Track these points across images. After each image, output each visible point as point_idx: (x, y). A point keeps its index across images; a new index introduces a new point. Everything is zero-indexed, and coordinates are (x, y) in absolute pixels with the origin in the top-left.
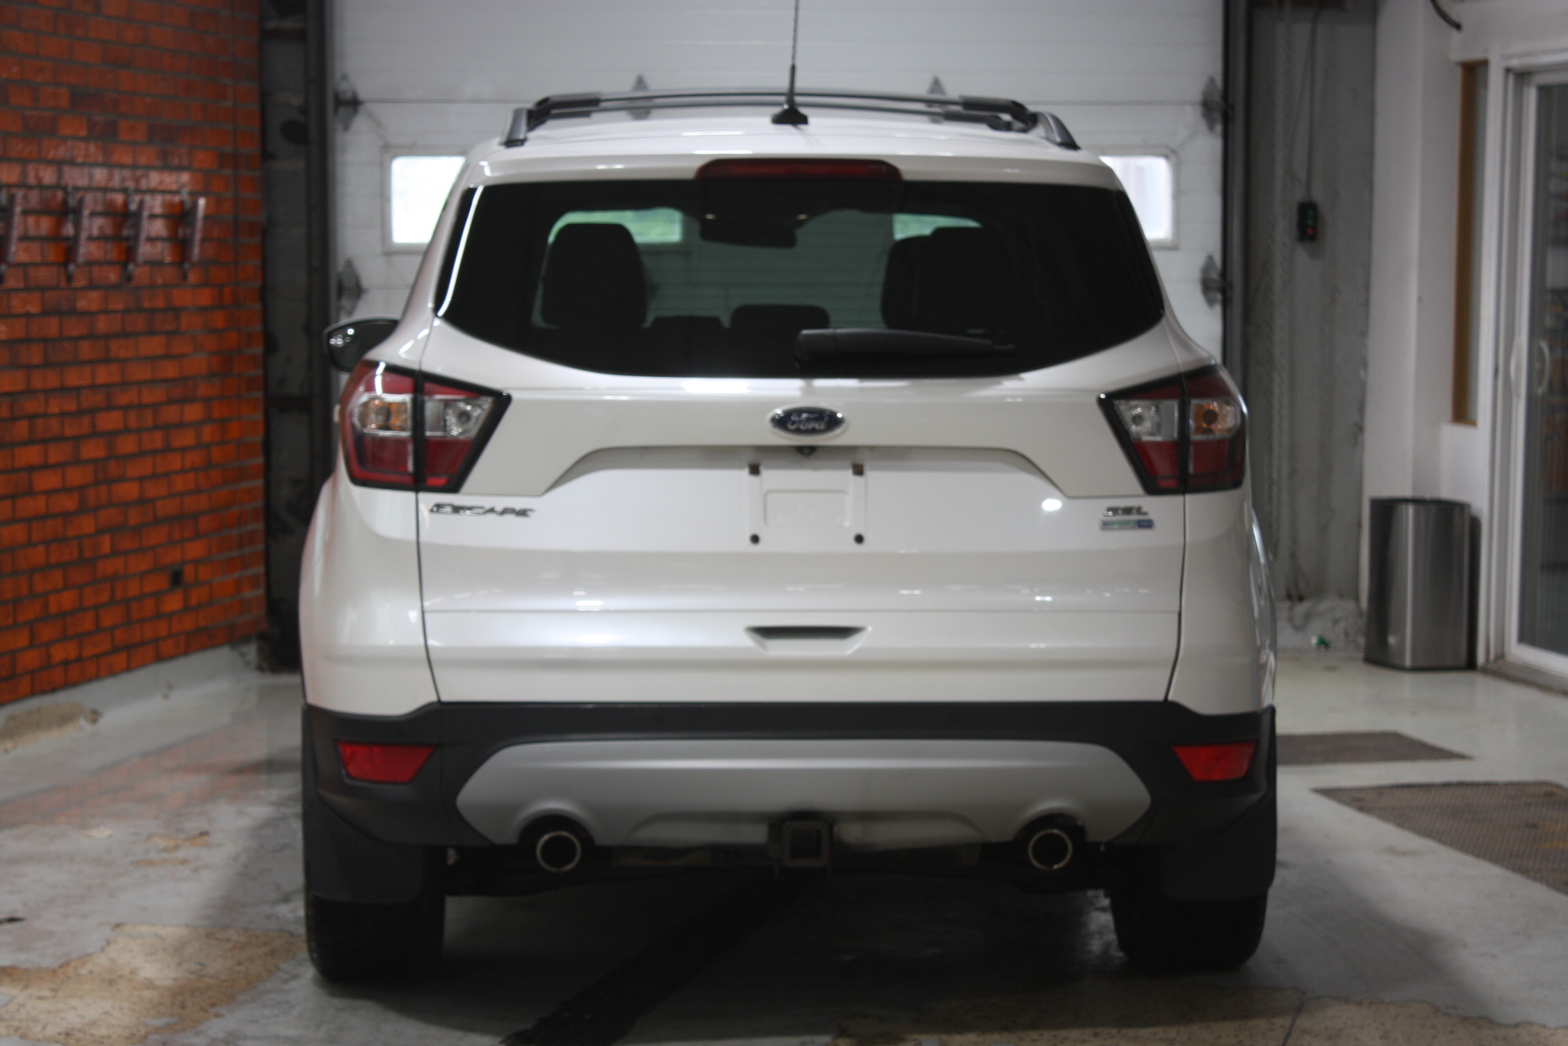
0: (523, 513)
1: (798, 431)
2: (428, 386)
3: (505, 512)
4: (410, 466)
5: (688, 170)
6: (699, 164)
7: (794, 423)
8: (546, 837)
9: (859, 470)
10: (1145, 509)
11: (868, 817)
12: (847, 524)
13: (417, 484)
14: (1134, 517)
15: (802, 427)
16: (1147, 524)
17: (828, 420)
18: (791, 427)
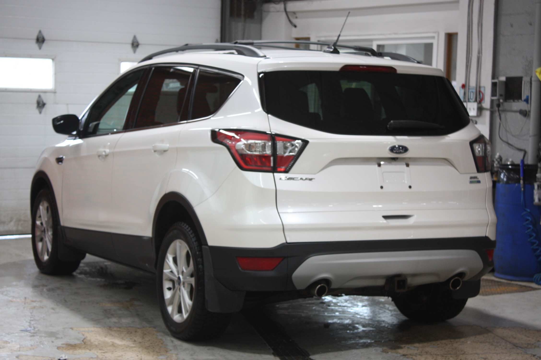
0: (311, 180)
1: (396, 153)
2: (277, 138)
3: (306, 179)
4: (272, 164)
5: (337, 68)
6: (340, 66)
7: (395, 150)
8: (319, 286)
9: (408, 165)
10: (478, 177)
11: (414, 275)
12: (406, 182)
13: (274, 170)
14: (476, 180)
15: (397, 151)
16: (479, 182)
17: (405, 149)
18: (394, 151)
